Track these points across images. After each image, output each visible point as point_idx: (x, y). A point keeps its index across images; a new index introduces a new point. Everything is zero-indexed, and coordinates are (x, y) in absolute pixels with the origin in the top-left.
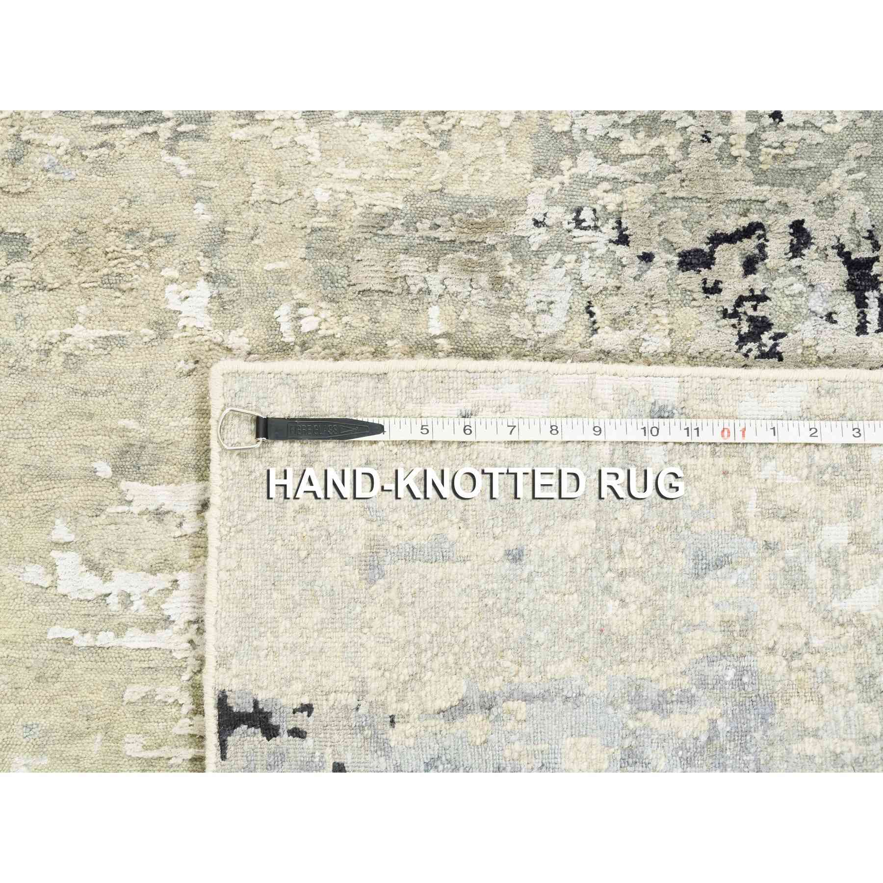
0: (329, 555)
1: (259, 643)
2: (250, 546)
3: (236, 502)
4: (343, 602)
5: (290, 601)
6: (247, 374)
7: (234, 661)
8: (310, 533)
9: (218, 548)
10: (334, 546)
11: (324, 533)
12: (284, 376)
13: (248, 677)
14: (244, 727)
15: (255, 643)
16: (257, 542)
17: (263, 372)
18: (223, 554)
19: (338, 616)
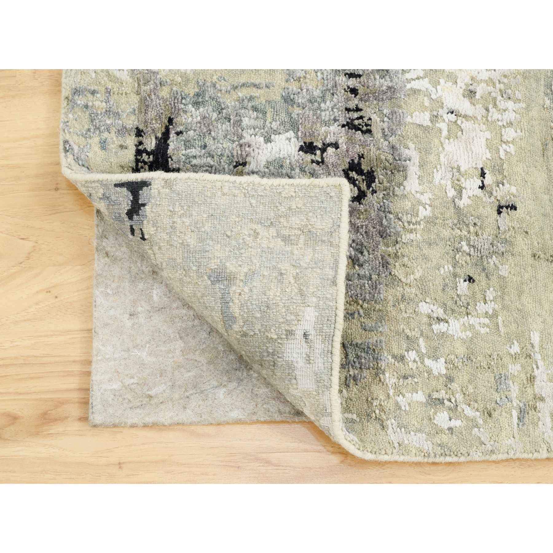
0: (227, 249)
1: (177, 206)
2: (236, 201)
3: (262, 194)
4: (199, 258)
5: (201, 225)
6: (341, 201)
7: (167, 190)
8: (242, 238)
9: (235, 181)
10: (232, 253)
11: (241, 246)
12: (338, 224)
13: (158, 199)
14: (131, 198)
15: (177, 203)
16: (238, 206)
17: (341, 210)
18: (231, 185)
19: (191, 255)
